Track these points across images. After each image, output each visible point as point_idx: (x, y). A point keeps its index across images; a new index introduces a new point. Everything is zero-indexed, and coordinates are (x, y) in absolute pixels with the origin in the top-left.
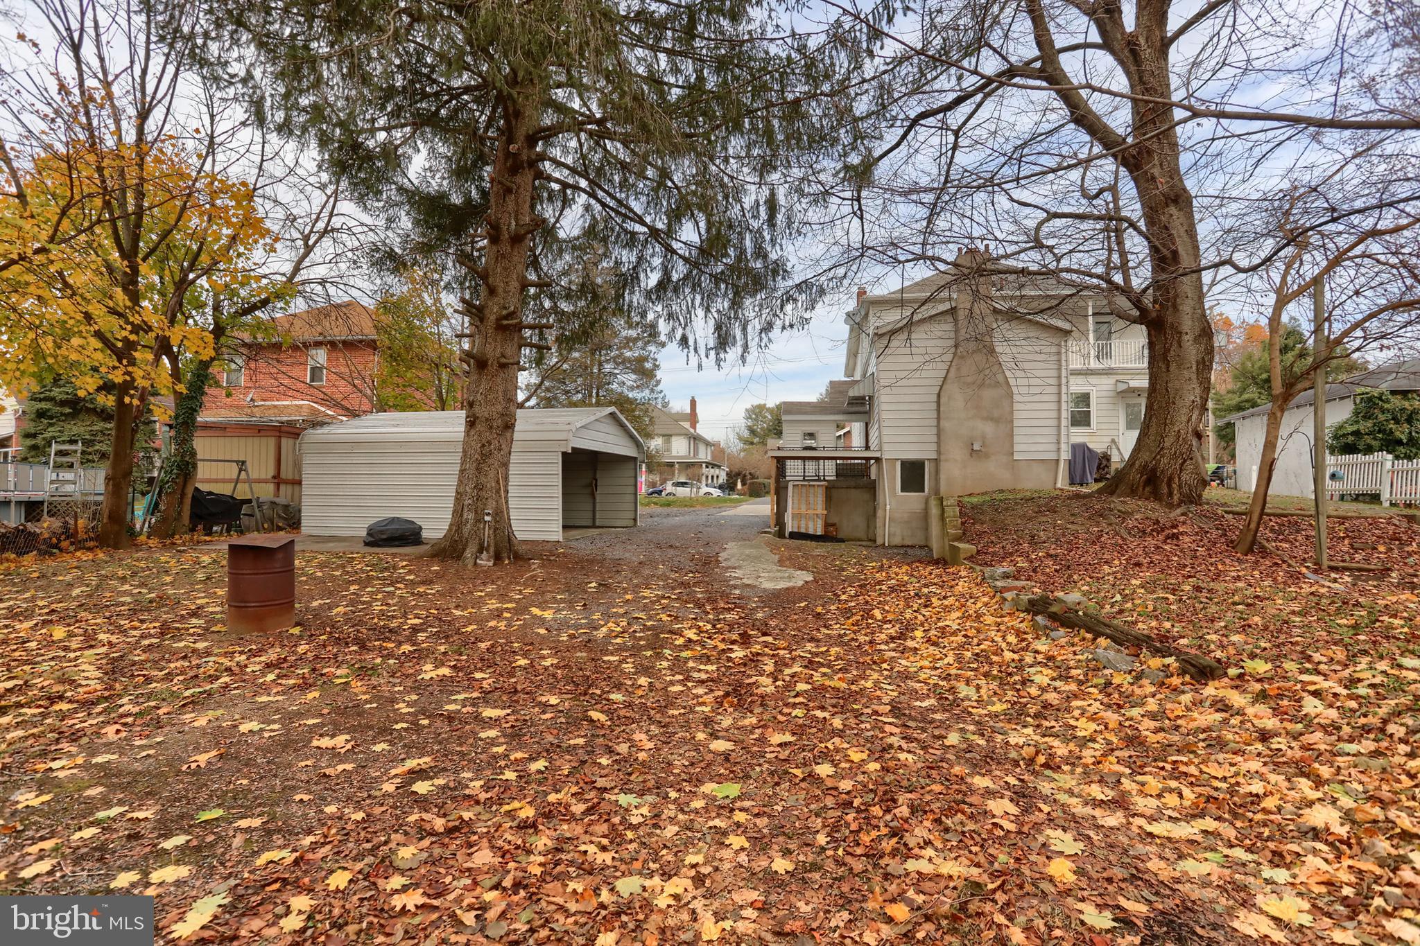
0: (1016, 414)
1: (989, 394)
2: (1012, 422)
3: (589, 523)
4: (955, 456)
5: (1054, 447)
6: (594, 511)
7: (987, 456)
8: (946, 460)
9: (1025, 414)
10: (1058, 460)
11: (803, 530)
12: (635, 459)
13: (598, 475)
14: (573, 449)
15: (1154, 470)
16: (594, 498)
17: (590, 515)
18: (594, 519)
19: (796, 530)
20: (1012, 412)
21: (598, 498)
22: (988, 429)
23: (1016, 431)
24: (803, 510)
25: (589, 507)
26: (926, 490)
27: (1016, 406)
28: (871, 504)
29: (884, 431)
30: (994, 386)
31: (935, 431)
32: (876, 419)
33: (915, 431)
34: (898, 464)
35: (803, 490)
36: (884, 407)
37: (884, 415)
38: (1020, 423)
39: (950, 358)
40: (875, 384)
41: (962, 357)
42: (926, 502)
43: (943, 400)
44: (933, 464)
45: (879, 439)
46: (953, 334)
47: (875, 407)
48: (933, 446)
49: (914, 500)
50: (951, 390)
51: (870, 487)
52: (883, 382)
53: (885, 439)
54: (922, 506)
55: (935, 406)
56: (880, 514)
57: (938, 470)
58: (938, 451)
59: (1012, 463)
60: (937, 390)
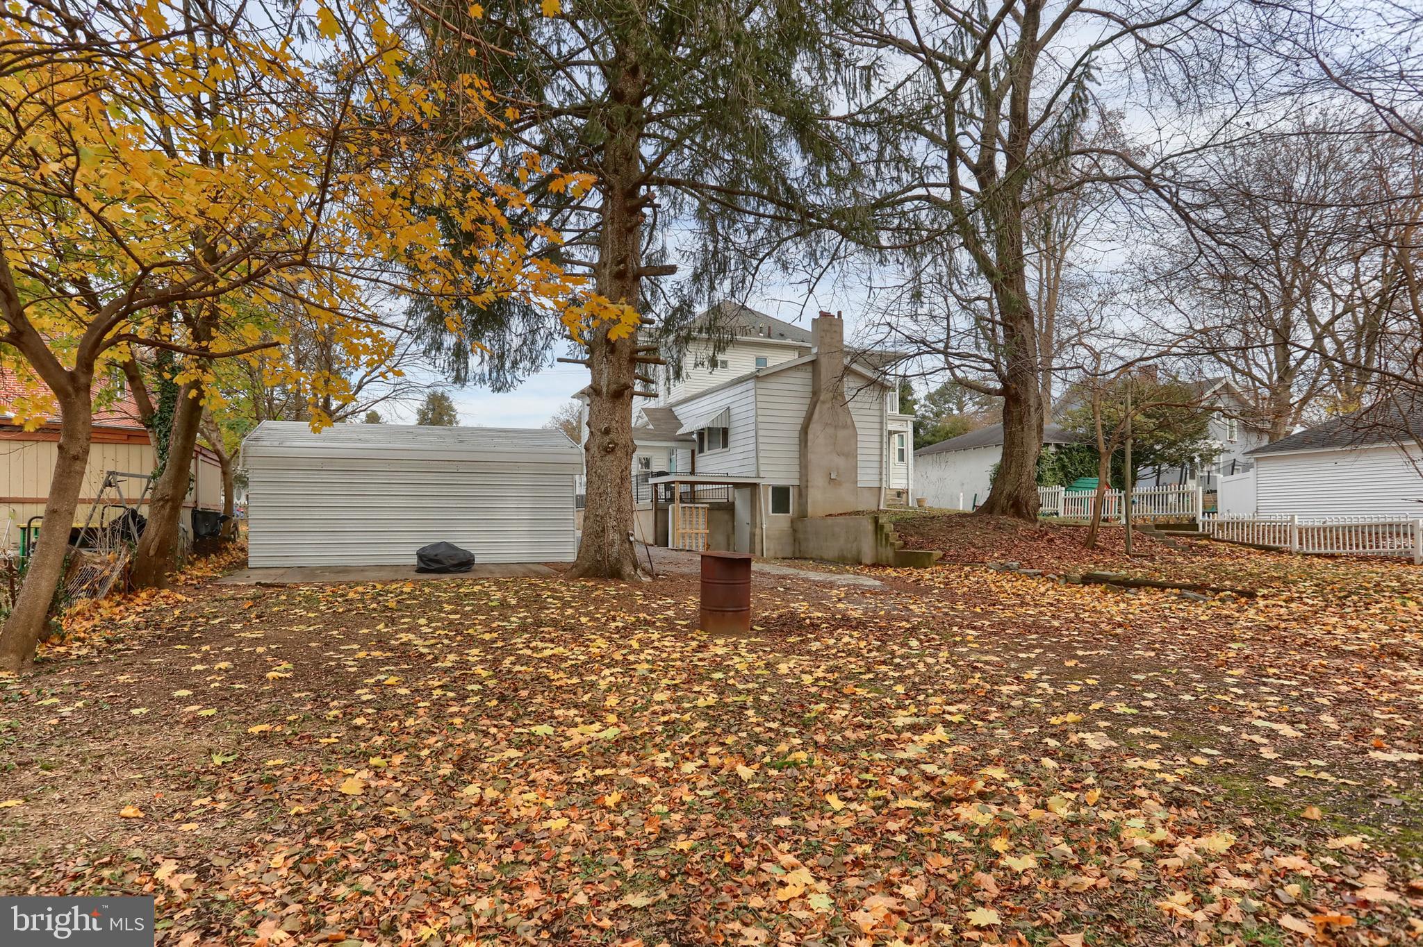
0: (859, 451)
1: (842, 434)
2: (857, 456)
4: (817, 481)
5: (877, 478)
7: (840, 484)
8: (811, 487)
9: (867, 451)
10: (880, 488)
11: (688, 548)
15: (1017, 497)
20: (856, 449)
22: (841, 462)
23: (859, 464)
24: (688, 531)
26: (791, 511)
27: (859, 445)
28: (730, 524)
29: (761, 461)
30: (845, 427)
31: (797, 462)
32: (741, 449)
33: (783, 461)
34: (770, 489)
35: (688, 512)
36: (761, 440)
37: (761, 447)
38: (859, 458)
39: (808, 401)
40: (733, 418)
41: (823, 402)
42: (792, 522)
43: (810, 437)
44: (796, 490)
45: (753, 468)
46: (810, 382)
47: (731, 439)
48: (797, 475)
49: (783, 520)
50: (815, 428)
51: (729, 508)
52: (760, 419)
53: (762, 468)
54: (789, 524)
55: (797, 441)
56: (758, 531)
57: (800, 495)
58: (800, 479)
59: (856, 490)
60: (799, 428)
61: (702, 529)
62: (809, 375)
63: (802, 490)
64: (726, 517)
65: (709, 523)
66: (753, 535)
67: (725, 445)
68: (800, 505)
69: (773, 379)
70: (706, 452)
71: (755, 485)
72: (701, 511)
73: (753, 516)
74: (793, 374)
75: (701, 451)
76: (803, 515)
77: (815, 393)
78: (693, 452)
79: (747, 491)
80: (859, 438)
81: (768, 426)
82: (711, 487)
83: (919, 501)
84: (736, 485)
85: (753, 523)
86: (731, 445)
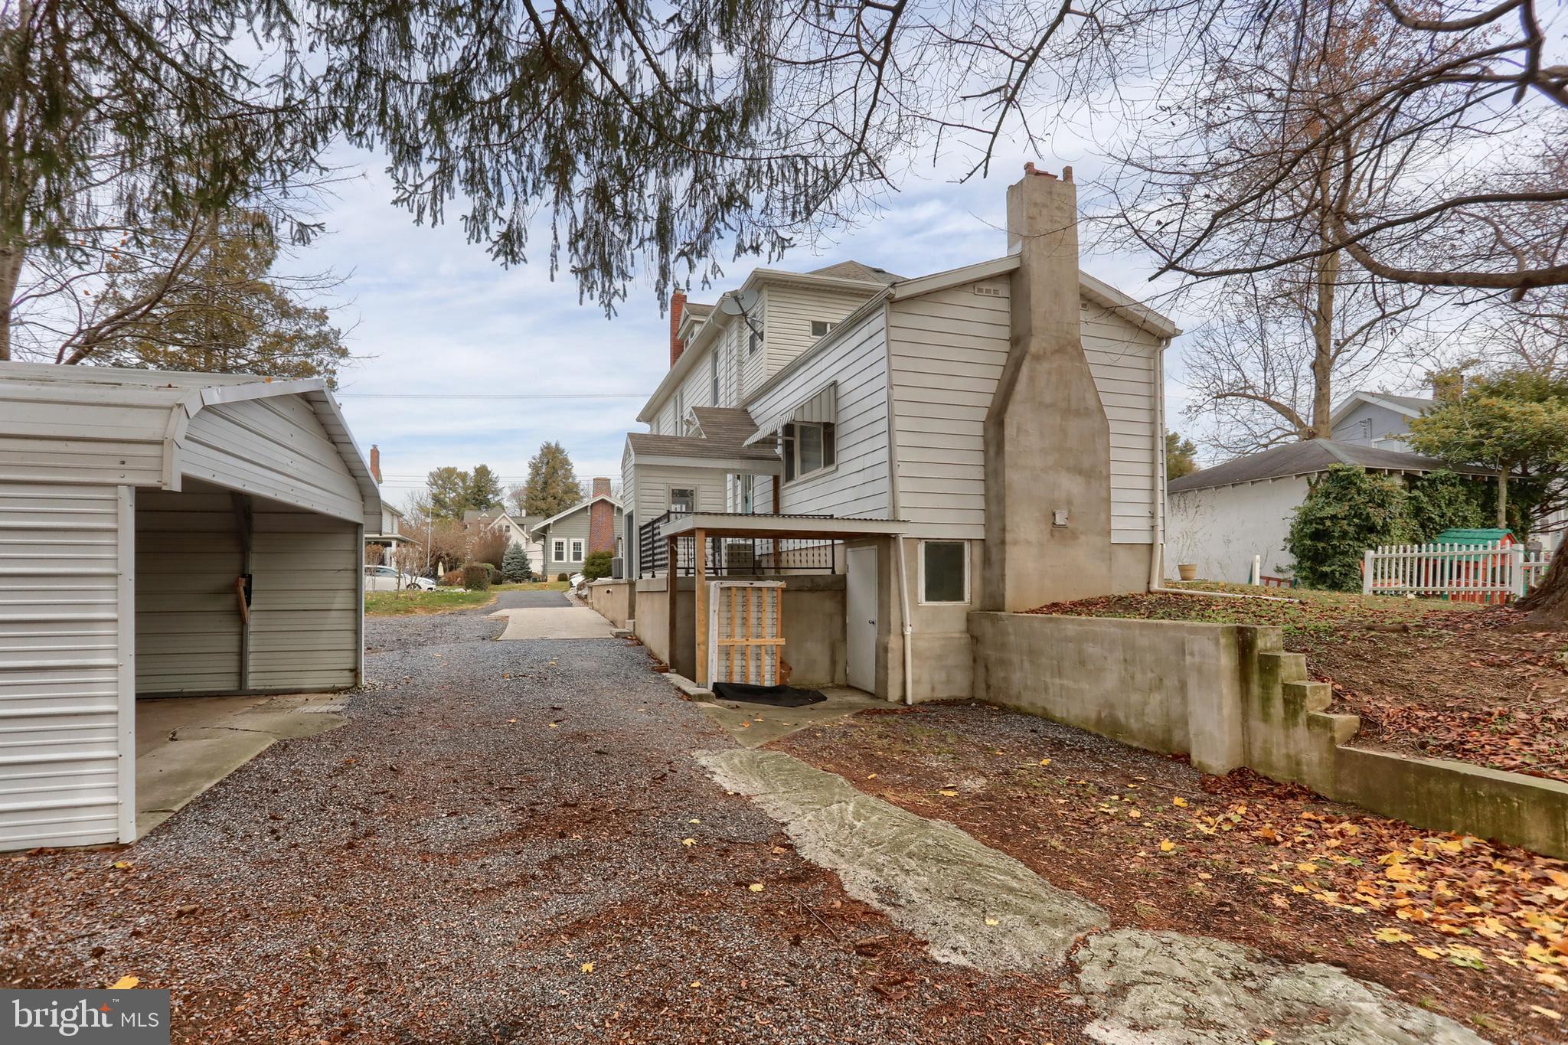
0: (1114, 468)
1: (1076, 428)
2: (1108, 477)
3: (228, 684)
4: (1025, 529)
5: (1145, 524)
6: (242, 654)
7: (1074, 535)
8: (1015, 543)
9: (1125, 469)
10: (1151, 545)
11: (737, 679)
12: (356, 527)
13: (253, 567)
14: (186, 480)
16: (243, 622)
17: (231, 664)
18: (242, 673)
19: (723, 680)
20: (1108, 462)
21: (253, 622)
22: (1071, 485)
23: (1113, 495)
24: (738, 640)
25: (230, 643)
26: (967, 596)
27: (1114, 454)
28: (838, 620)
29: (902, 485)
30: (1083, 413)
31: (980, 488)
32: (857, 465)
33: (949, 486)
34: (921, 549)
35: (738, 599)
36: (900, 438)
37: (900, 454)
38: (1114, 482)
39: (1002, 359)
40: (844, 402)
41: (1037, 358)
42: (969, 619)
43: (1010, 431)
44: (978, 550)
45: (884, 500)
46: (1005, 319)
47: (840, 444)
48: (980, 518)
49: (951, 614)
50: (1018, 414)
51: (836, 588)
52: (898, 393)
53: (903, 500)
54: (961, 625)
55: (979, 444)
56: (894, 642)
57: (987, 561)
58: (987, 526)
59: (1109, 551)
60: (983, 415)
61: (771, 637)
62: (1004, 305)
63: (993, 550)
64: (829, 605)
65: (788, 620)
66: (882, 650)
67: (830, 460)
68: (986, 582)
69: (925, 308)
70: (799, 477)
71: (886, 540)
72: (768, 598)
73: (883, 606)
74: (965, 298)
75: (790, 476)
76: (993, 604)
77: (1018, 341)
78: (776, 480)
79: (870, 554)
80: (1114, 440)
81: (915, 410)
82: (810, 543)
83: (1183, 569)
84: (851, 539)
85: (883, 623)
86: (841, 457)
